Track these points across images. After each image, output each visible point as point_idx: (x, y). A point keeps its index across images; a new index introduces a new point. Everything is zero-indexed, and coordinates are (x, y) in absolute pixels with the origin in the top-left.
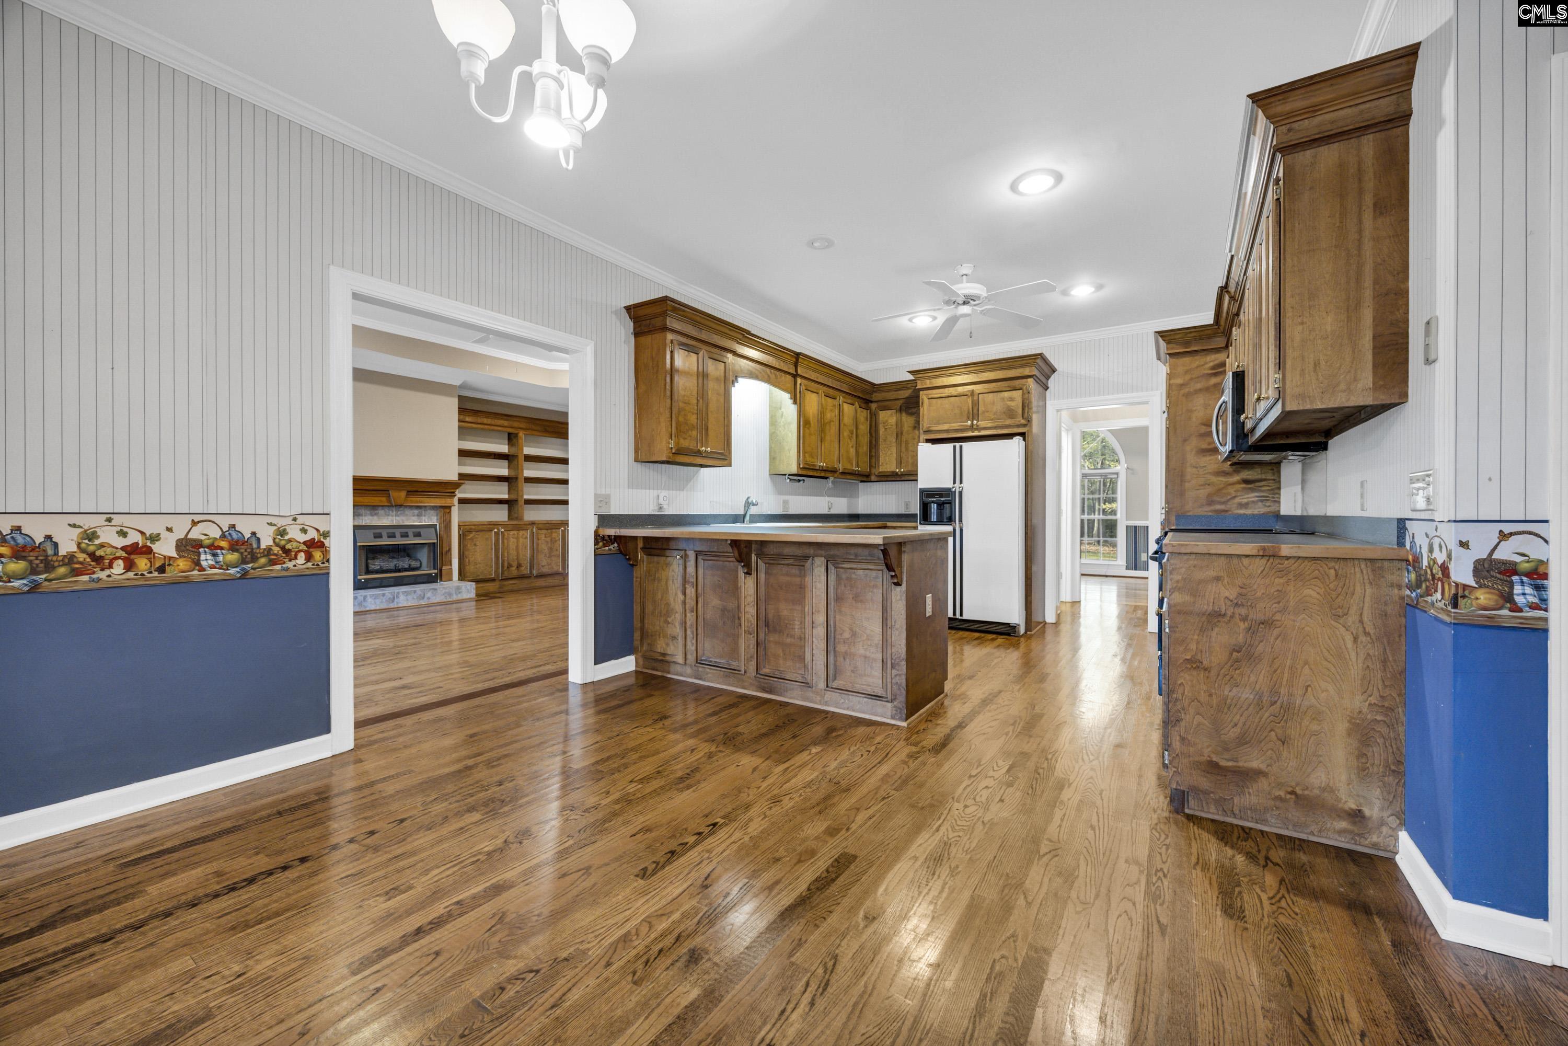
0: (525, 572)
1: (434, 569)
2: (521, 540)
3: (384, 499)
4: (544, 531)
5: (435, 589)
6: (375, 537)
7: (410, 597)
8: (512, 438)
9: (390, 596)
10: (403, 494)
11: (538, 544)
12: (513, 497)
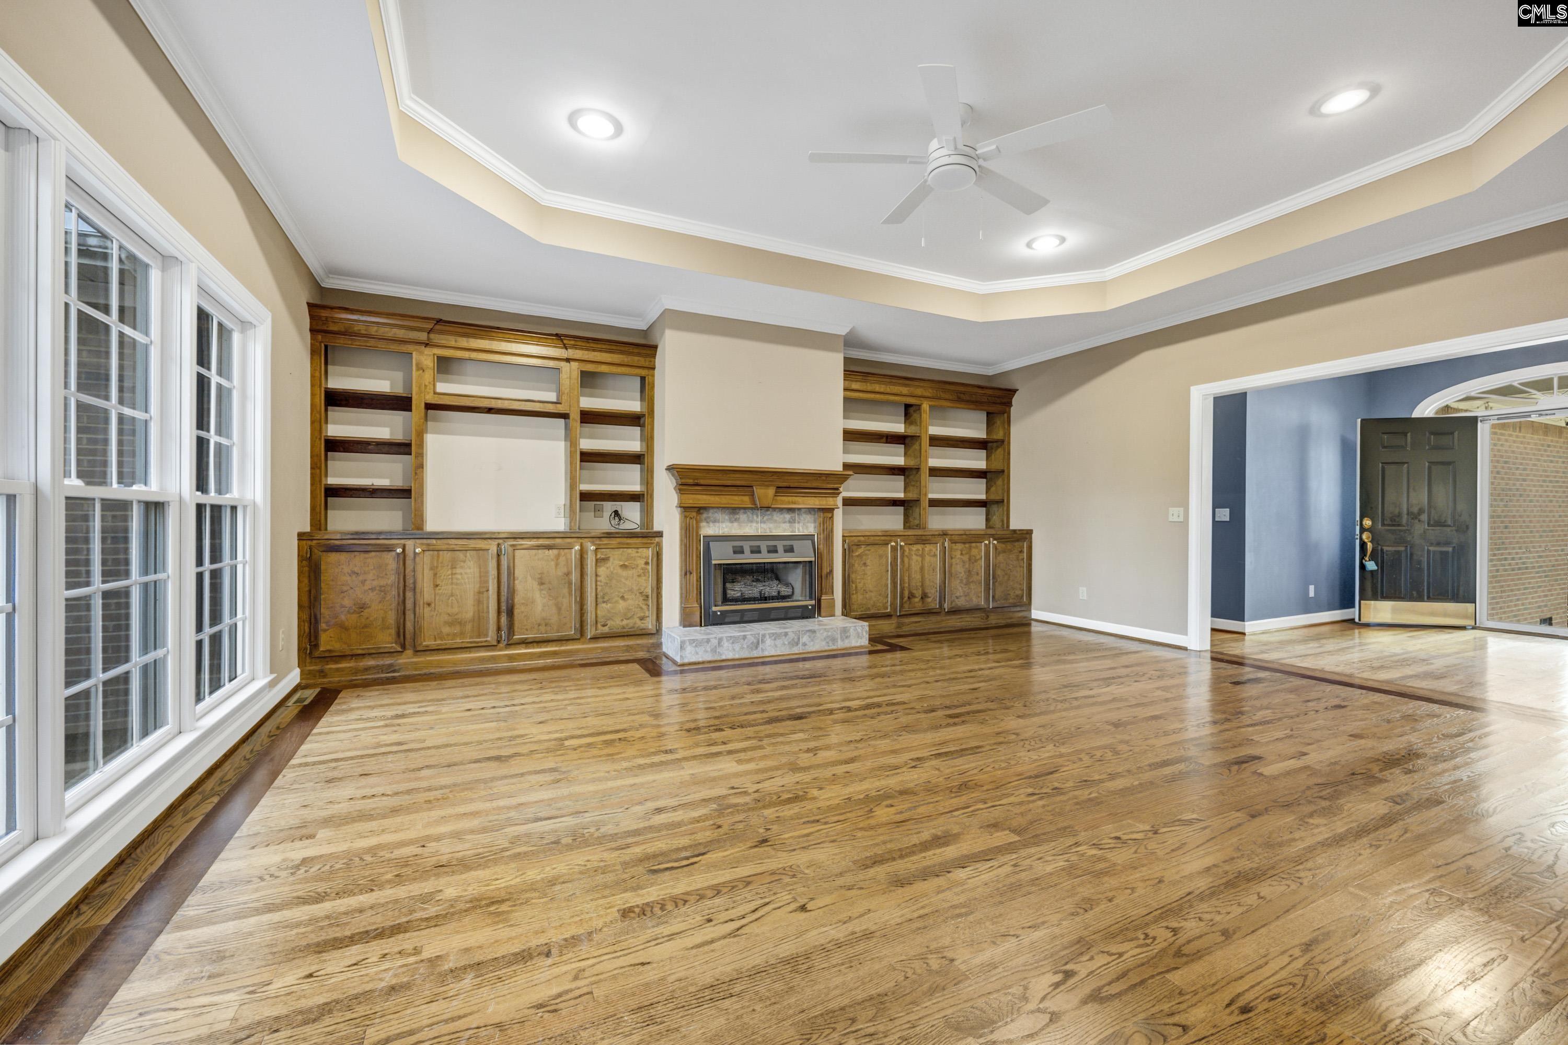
0: (932, 606)
1: (811, 598)
2: (927, 558)
3: (746, 499)
4: (960, 546)
5: (814, 632)
6: (735, 552)
7: (779, 642)
8: (909, 411)
9: (752, 639)
10: (771, 491)
11: (951, 565)
12: (912, 496)
